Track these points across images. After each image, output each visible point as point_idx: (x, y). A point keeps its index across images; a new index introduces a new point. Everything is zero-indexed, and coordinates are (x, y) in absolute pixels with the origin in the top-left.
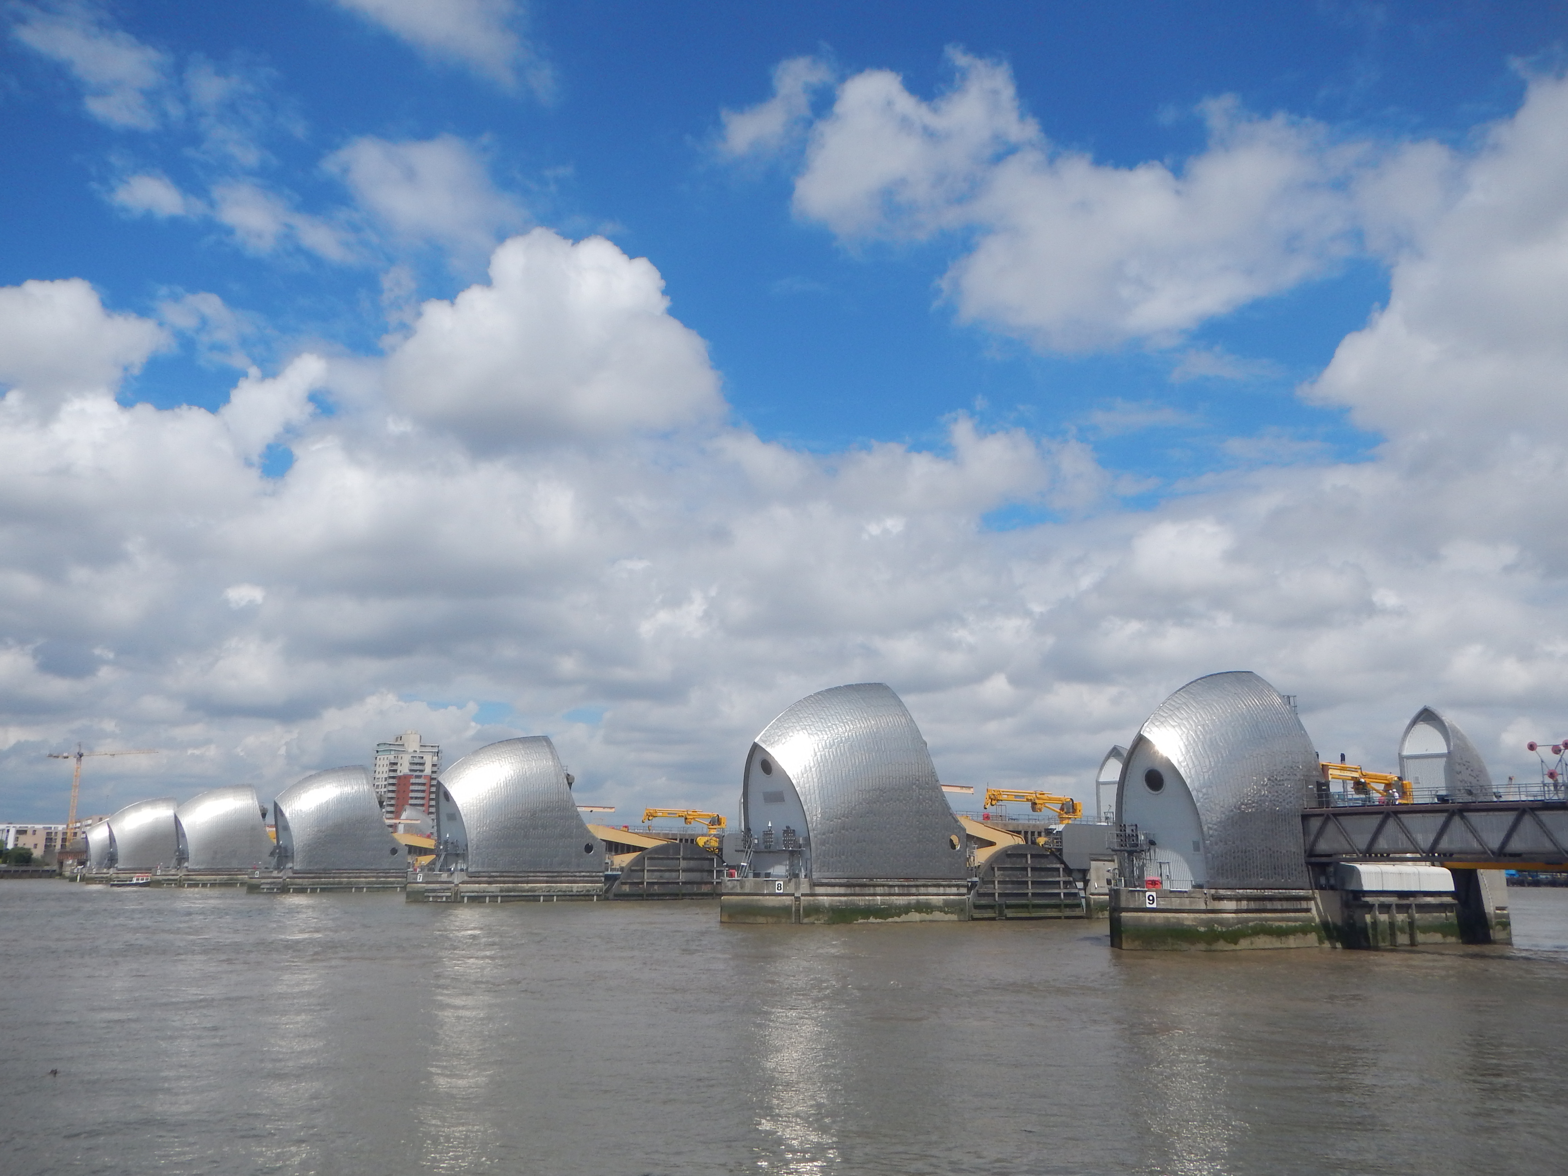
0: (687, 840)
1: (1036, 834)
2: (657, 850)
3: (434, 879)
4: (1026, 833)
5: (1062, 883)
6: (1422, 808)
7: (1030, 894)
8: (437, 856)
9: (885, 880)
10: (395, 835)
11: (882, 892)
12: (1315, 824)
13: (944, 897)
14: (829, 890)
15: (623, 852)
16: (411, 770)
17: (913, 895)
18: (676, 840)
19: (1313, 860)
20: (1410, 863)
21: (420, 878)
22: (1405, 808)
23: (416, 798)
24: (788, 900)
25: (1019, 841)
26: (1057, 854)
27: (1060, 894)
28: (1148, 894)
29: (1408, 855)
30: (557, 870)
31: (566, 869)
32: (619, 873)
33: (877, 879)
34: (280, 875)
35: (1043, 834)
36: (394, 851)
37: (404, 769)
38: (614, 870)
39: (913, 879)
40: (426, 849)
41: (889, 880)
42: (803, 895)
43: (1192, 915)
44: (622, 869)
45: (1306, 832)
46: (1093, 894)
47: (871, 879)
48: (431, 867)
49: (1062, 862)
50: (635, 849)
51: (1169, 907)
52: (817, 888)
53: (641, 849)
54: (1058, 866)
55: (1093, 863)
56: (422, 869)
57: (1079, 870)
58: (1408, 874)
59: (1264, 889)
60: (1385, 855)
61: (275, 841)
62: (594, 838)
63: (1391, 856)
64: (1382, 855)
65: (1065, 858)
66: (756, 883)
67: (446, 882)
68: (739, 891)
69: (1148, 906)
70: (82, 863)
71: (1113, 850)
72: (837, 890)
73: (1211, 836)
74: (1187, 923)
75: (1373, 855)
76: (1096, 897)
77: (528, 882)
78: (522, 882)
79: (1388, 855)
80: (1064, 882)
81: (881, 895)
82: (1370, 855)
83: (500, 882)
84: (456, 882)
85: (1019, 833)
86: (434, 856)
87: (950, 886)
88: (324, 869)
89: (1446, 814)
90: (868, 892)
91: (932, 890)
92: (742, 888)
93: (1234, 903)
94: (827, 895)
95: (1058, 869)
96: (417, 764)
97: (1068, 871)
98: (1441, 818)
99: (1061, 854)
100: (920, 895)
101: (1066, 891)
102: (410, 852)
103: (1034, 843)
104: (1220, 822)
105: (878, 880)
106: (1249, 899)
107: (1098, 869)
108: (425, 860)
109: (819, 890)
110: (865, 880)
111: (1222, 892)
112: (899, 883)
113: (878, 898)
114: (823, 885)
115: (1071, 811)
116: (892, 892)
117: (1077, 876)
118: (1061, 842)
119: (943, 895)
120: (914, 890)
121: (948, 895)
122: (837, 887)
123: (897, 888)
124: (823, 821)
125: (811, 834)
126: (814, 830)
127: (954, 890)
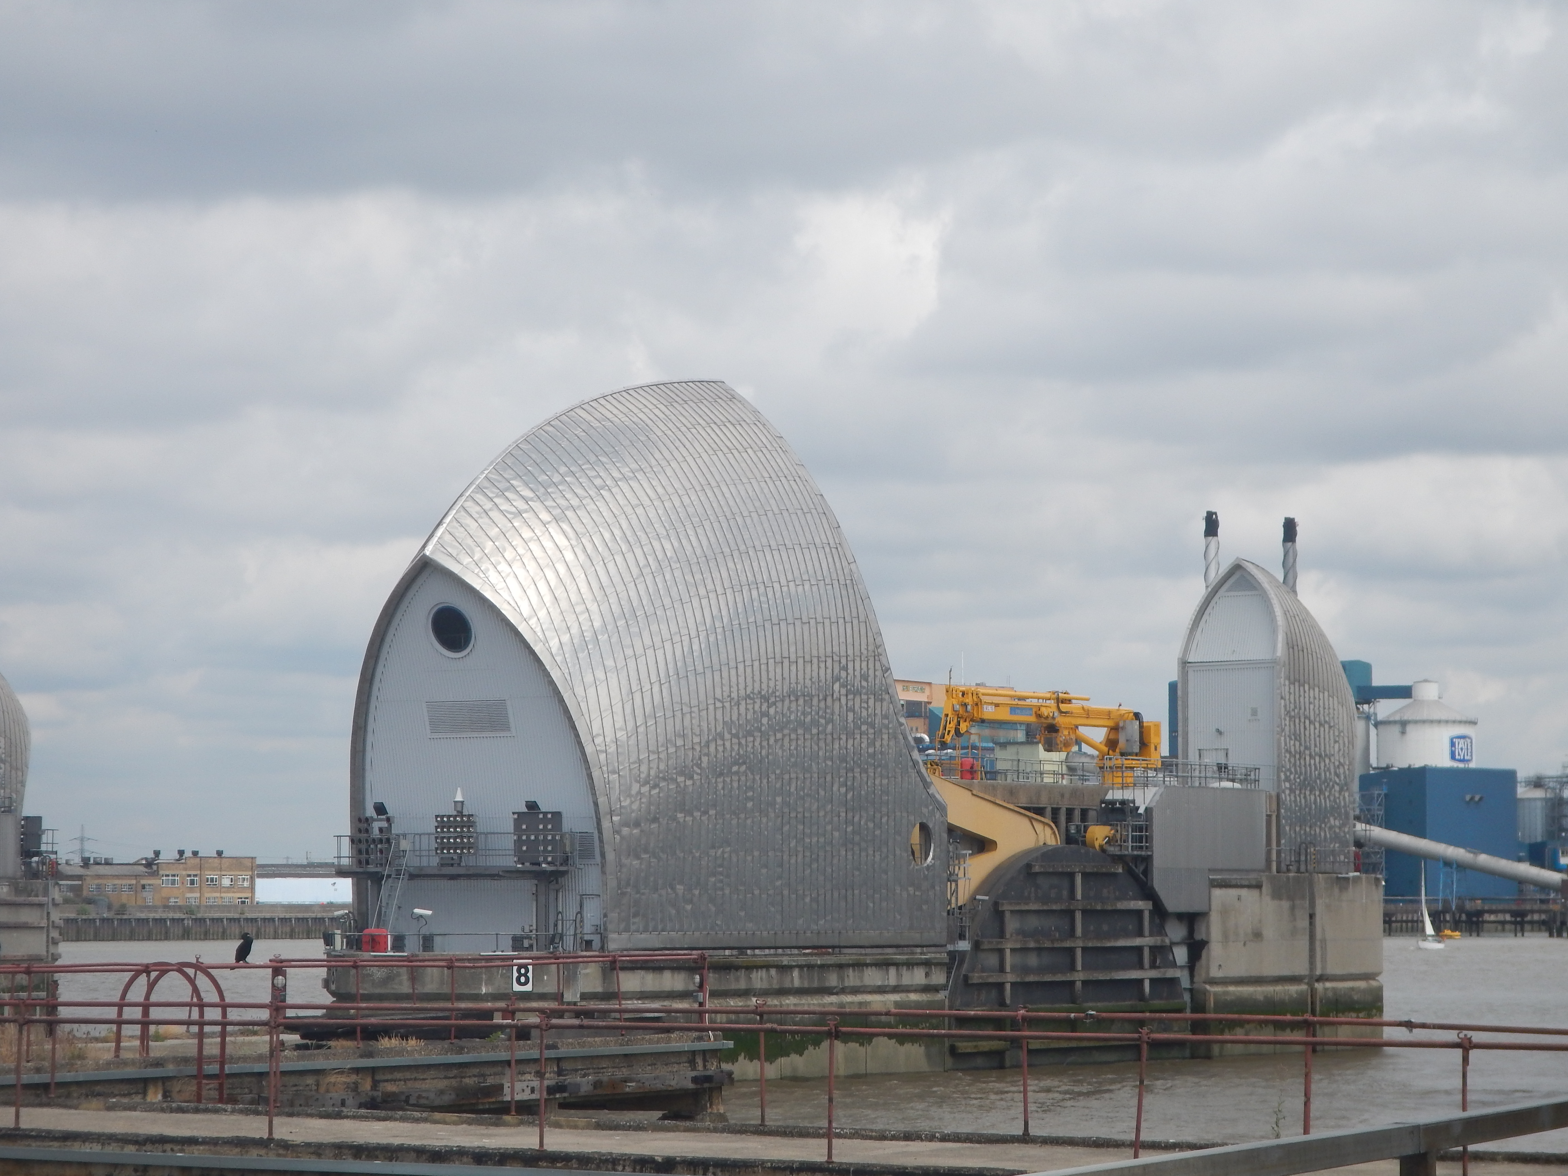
1: (1079, 814)
5: (1146, 953)
7: (1079, 985)
9: (772, 951)
11: (765, 985)
13: (898, 997)
14: (650, 981)
17: (832, 991)
25: (1047, 834)
26: (1136, 871)
27: (1141, 982)
33: (753, 948)
35: (1095, 814)
39: (833, 947)
41: (780, 951)
42: (584, 996)
46: (1213, 982)
47: (742, 950)
49: (1149, 894)
52: (618, 975)
54: (1142, 905)
55: (1217, 892)
57: (1185, 917)
65: (1158, 884)
68: (405, 989)
72: (667, 981)
76: (1221, 989)
80: (1151, 948)
81: (761, 994)
85: (1042, 812)
87: (910, 965)
90: (734, 986)
91: (873, 977)
92: (414, 978)
94: (644, 996)
95: (1139, 913)
97: (1160, 913)
99: (1147, 872)
100: (843, 991)
101: (1153, 974)
103: (1080, 840)
105: (757, 952)
107: (1225, 912)
109: (625, 981)
110: (727, 952)
112: (802, 960)
113: (757, 1001)
114: (634, 966)
115: (1136, 749)
116: (787, 984)
117: (1176, 932)
118: (1149, 839)
119: (896, 989)
120: (832, 980)
121: (907, 989)
122: (667, 974)
123: (796, 973)
124: (635, 788)
125: (606, 824)
126: (611, 813)
127: (918, 977)
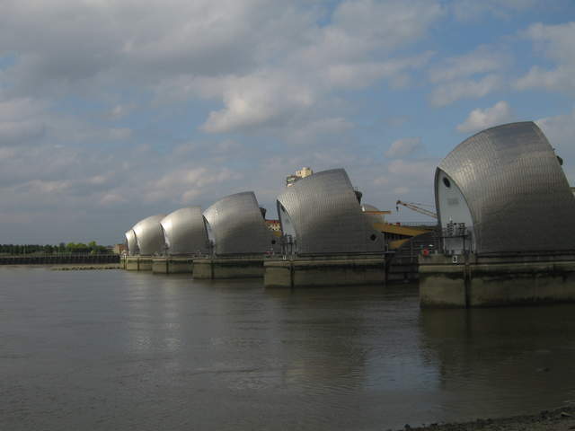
14: (488, 260)
24: (461, 268)
31: (359, 251)
38: (391, 250)
42: (470, 264)
50: (404, 237)
52: (479, 259)
53: (408, 237)
62: (376, 231)
94: (486, 264)
122: (493, 259)
124: (483, 216)
125: (475, 225)
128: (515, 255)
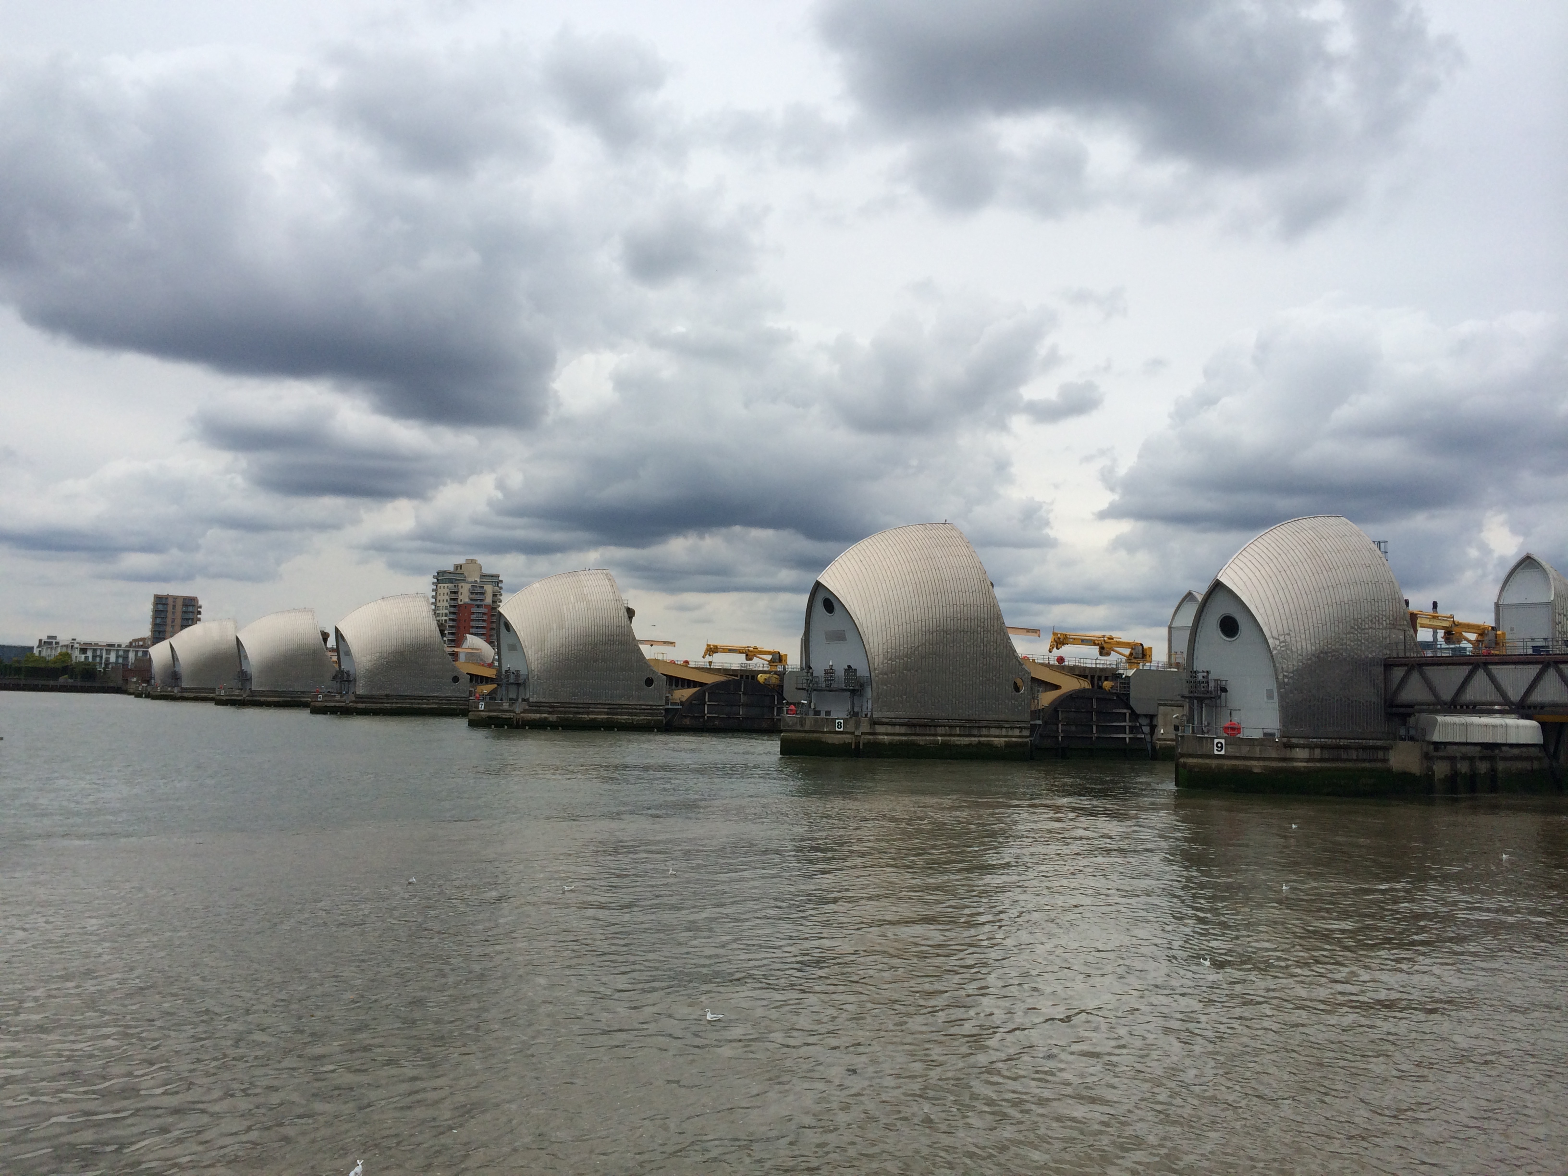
0: (747, 677)
1: (1103, 678)
2: (717, 685)
3: (496, 708)
4: (1092, 677)
5: (1127, 728)
6: (1515, 659)
8: (498, 685)
9: (947, 721)
10: (457, 664)
11: (943, 732)
12: (1398, 673)
13: (1007, 739)
14: (890, 729)
15: (683, 687)
16: (471, 600)
17: (975, 736)
18: (737, 676)
19: (1394, 710)
20: (1497, 715)
21: (481, 707)
22: (1496, 659)
23: (477, 627)
24: (848, 738)
25: (1085, 684)
26: (1123, 698)
27: (1125, 739)
28: (1216, 741)
29: (1497, 707)
30: (618, 702)
31: (626, 702)
32: (680, 707)
33: (938, 719)
34: (343, 699)
35: (1110, 678)
36: (456, 679)
37: (464, 597)
38: (675, 704)
39: (976, 720)
40: (487, 678)
41: (951, 721)
42: (862, 733)
43: (1262, 763)
44: (682, 703)
45: (1386, 680)
46: (1159, 740)
47: (933, 720)
48: (492, 695)
49: (1129, 707)
50: (695, 684)
51: (1238, 755)
52: (877, 727)
53: (701, 684)
54: (1125, 711)
55: (1162, 707)
56: (483, 697)
57: (1146, 716)
58: (1494, 727)
59: (1340, 739)
60: (1471, 707)
61: (336, 666)
62: (654, 672)
63: (1478, 707)
64: (1468, 707)
65: (1132, 703)
66: (816, 721)
67: (507, 711)
68: (799, 728)
69: (1216, 752)
70: (148, 682)
71: (1183, 697)
72: (897, 729)
73: (1287, 684)
74: (1256, 770)
75: (1458, 707)
76: (1162, 742)
77: (588, 713)
78: (583, 713)
79: (1474, 707)
80: (1130, 727)
81: (941, 735)
82: (1455, 707)
83: (561, 712)
84: (518, 710)
85: (1085, 677)
86: (496, 686)
87: (1013, 728)
88: (387, 696)
89: (1540, 666)
90: (929, 732)
91: (994, 732)
92: (802, 725)
93: (1307, 750)
94: (887, 734)
95: (1124, 714)
96: (477, 593)
97: (1135, 716)
98: (1534, 670)
99: (1128, 699)
100: (981, 736)
101: (1131, 736)
102: (471, 681)
103: (1100, 687)
104: (1297, 670)
105: (940, 721)
106: (1323, 747)
107: (1165, 715)
108: (486, 689)
109: (880, 729)
110: (926, 720)
111: (1294, 740)
112: (961, 724)
113: (939, 738)
114: (883, 724)
115: (1140, 656)
116: (953, 733)
117: (1144, 721)
118: (1129, 687)
119: (1006, 736)
120: (975, 732)
121: (1012, 737)
122: (897, 727)
123: (958, 729)
124: (885, 661)
125: (873, 674)
126: (875, 669)
127: (1017, 732)
128: (930, 724)
